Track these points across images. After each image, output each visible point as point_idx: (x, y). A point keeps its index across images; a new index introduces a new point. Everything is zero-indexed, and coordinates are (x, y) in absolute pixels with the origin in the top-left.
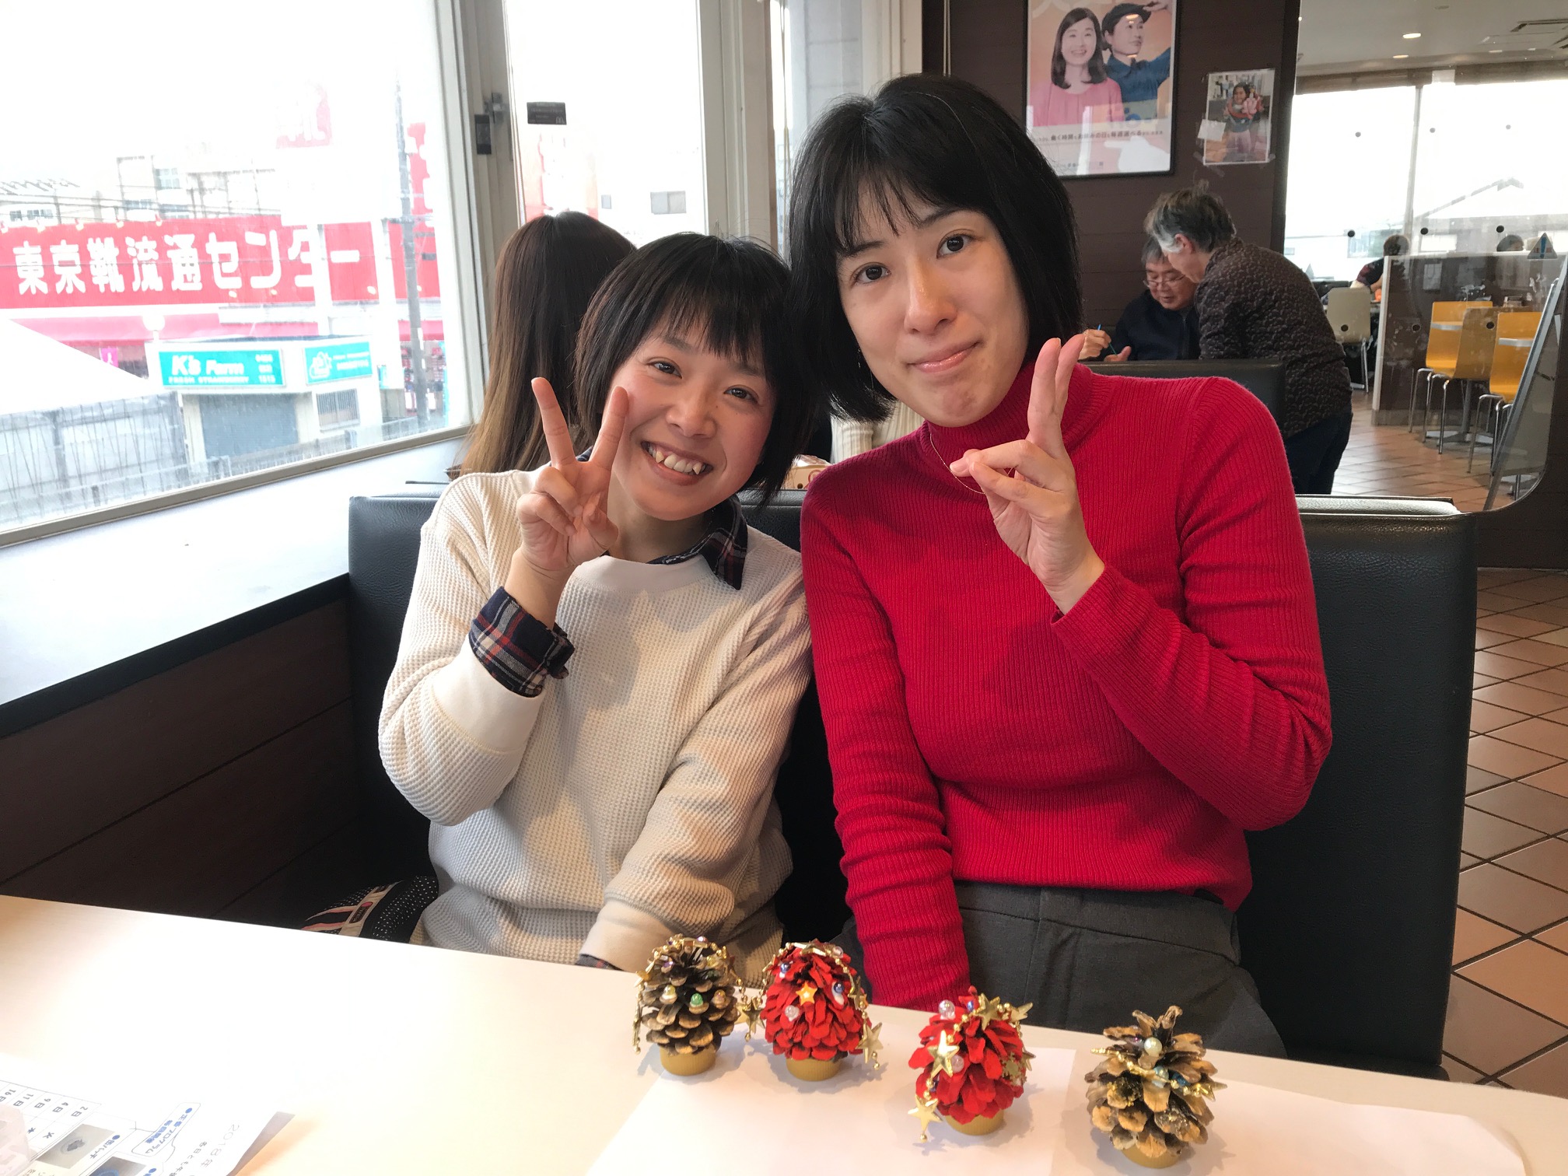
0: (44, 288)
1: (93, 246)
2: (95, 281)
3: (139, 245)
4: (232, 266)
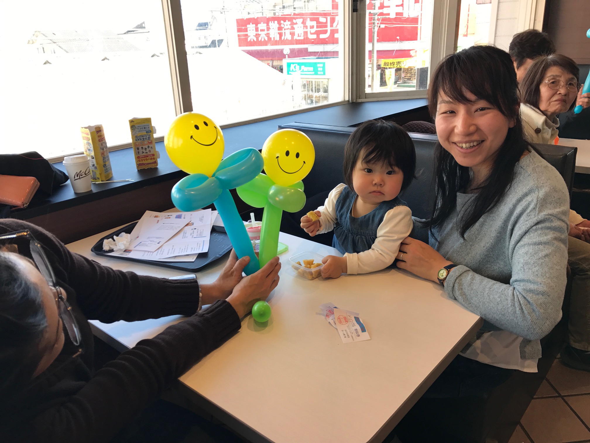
0: (255, 39)
1: (271, 24)
2: (270, 36)
3: (285, 23)
4: (313, 31)
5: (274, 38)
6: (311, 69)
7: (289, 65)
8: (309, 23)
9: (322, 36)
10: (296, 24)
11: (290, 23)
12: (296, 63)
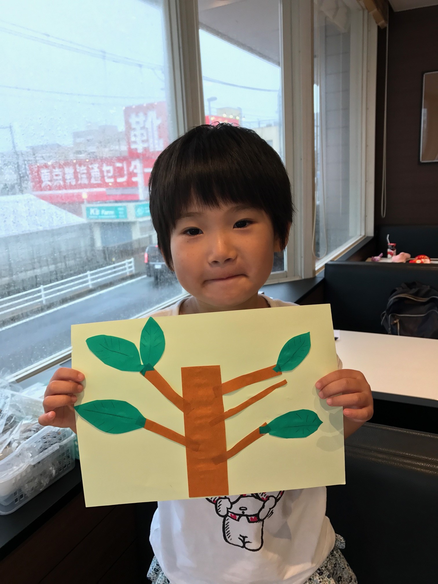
0: (50, 184)
1: (66, 169)
2: (67, 181)
3: (81, 168)
4: (111, 174)
5: (70, 183)
6: (112, 212)
7: (88, 209)
8: (105, 168)
9: (120, 180)
10: (93, 168)
11: (85, 168)
12: (96, 207)
